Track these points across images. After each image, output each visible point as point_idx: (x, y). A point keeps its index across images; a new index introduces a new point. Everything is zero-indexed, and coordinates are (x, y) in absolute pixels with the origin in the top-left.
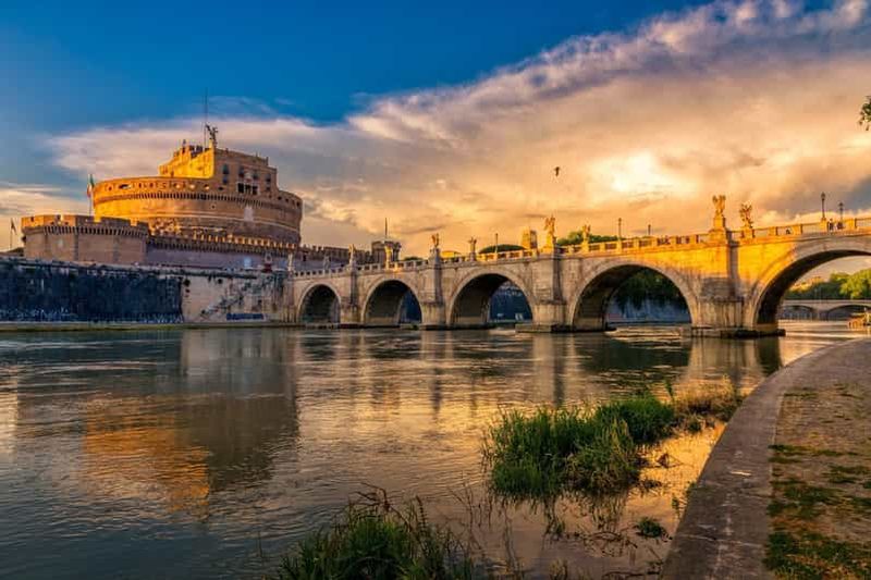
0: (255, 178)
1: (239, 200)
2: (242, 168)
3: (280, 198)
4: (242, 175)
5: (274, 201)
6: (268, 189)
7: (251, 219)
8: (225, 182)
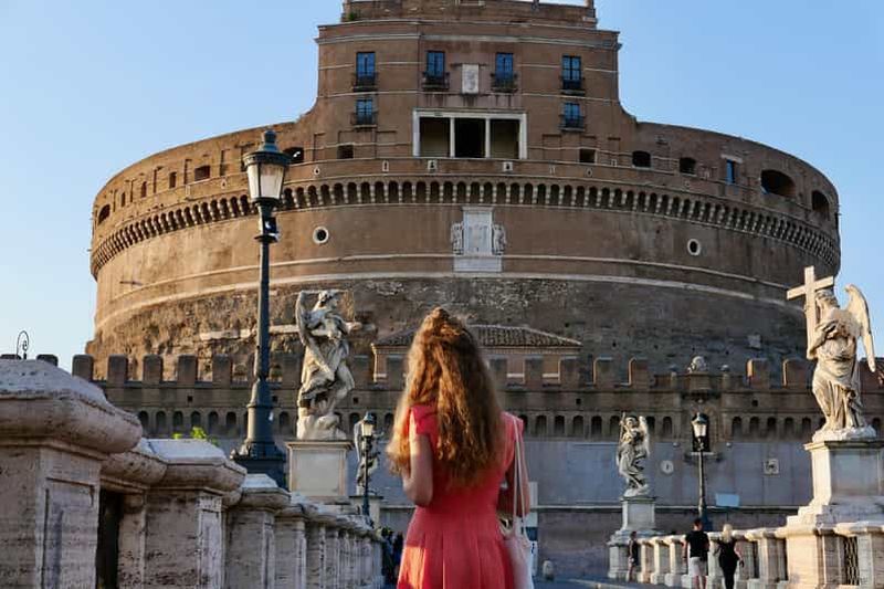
0: (503, 83)
1: (427, 190)
2: (437, 52)
3: (641, 158)
4: (437, 83)
5: (611, 171)
6: (573, 124)
7: (494, 268)
8: (364, 123)
